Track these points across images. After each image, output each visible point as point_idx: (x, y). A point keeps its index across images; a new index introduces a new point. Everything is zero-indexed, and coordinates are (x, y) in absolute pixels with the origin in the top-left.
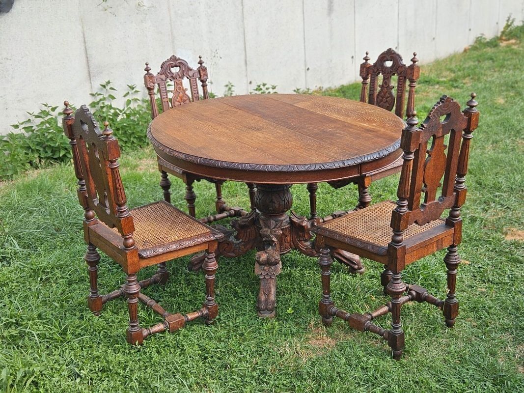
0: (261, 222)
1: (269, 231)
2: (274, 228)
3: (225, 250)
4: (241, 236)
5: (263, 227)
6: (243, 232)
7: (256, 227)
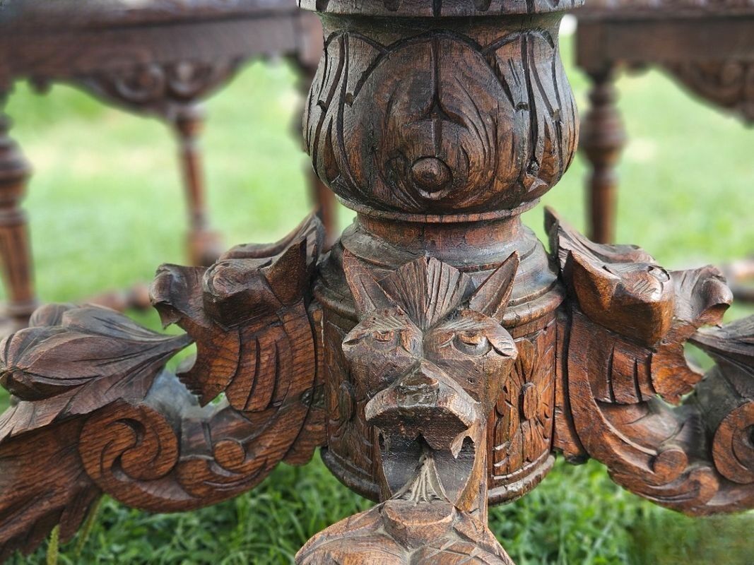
0: (354, 276)
1: (415, 337)
2: (452, 315)
3: (118, 462)
4: (223, 370)
5: (370, 307)
6: (233, 345)
7: (318, 315)
